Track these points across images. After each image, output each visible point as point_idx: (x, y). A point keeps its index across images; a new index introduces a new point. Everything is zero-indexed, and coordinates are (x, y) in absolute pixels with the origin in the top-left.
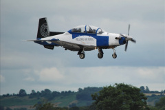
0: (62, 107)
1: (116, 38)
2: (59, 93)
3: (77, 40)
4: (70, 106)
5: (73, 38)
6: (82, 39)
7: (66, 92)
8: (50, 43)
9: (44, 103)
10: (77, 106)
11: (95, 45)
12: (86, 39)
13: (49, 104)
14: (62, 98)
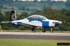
0: (57, 9)
2: (56, 2)
3: (31, 23)
4: (61, 9)
6: (34, 23)
7: (60, 1)
8: (17, 24)
9: (47, 7)
10: (65, 9)
12: (36, 23)
13: (50, 7)
14: (57, 4)
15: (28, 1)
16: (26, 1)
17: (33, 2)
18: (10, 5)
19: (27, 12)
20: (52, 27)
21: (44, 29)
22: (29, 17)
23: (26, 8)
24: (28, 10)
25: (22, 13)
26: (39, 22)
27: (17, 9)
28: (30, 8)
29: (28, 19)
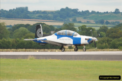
1: (86, 39)
3: (60, 40)
5: (58, 38)
6: (63, 39)
11: (72, 43)
12: (66, 39)
15: (107, 12)
16: (104, 13)
17: (114, 13)
18: (85, 18)
19: (106, 25)
20: (85, 45)
21: (76, 47)
22: (57, 33)
23: (105, 21)
24: (107, 23)
25: (101, 28)
26: (69, 38)
27: (94, 23)
28: (110, 21)
29: (56, 35)
